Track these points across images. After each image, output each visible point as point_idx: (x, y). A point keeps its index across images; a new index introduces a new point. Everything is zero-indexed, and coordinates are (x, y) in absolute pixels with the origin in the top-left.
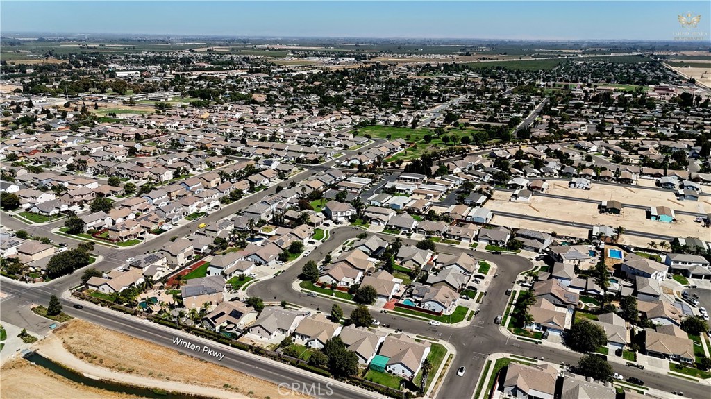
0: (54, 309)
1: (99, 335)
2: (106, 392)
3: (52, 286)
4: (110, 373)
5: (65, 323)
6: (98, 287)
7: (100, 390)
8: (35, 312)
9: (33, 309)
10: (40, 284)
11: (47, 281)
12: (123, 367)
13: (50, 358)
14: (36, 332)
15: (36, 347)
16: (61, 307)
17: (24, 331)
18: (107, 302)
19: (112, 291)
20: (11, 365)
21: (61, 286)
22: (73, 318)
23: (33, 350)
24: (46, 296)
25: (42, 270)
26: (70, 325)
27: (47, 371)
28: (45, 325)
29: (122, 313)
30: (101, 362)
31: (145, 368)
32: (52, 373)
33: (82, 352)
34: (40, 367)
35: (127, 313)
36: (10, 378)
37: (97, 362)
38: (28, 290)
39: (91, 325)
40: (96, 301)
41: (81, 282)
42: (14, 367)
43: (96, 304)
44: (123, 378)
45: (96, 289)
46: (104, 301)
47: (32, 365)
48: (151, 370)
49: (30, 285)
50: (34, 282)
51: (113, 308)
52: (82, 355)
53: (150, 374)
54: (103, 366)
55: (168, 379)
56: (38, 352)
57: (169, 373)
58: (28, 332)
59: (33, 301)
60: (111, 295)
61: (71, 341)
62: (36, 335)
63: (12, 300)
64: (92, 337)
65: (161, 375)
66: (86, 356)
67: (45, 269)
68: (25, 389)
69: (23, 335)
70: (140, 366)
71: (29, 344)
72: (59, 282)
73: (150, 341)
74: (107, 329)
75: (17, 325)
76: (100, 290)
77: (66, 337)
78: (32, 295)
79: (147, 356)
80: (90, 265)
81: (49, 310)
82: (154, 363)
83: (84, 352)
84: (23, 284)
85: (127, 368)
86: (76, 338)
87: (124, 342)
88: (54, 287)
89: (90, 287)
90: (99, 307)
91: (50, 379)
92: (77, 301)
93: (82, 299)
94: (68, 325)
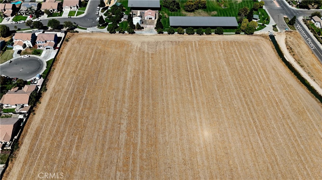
0: (292, 22)
1: (301, 43)
2: (287, 68)
3: (298, 11)
4: (294, 62)
5: (292, 30)
6: (315, 22)
7: (285, 66)
8: (284, 19)
9: (284, 18)
10: (294, 8)
11: (297, 8)
12: (301, 63)
13: (277, 41)
14: (279, 28)
15: (276, 34)
16: (295, 23)
17: (276, 25)
18: (314, 31)
19: (320, 27)
20: (264, 36)
21: (301, 13)
22: (296, 30)
23: (274, 35)
24: (292, 14)
25: (299, 2)
26: (293, 33)
27: (273, 45)
28: (284, 27)
29: (317, 40)
30: (294, 55)
31: (309, 69)
32: (274, 47)
33: (289, 46)
34: (272, 43)
35: (319, 41)
36: (260, 41)
37: (292, 54)
38: (288, 8)
39: (301, 37)
40: (310, 28)
41: (310, 16)
42: (264, 37)
43: (309, 29)
44: (297, 67)
45: (314, 22)
46: (313, 30)
47: (270, 40)
48: (310, 71)
49: (290, 6)
50: (292, 6)
51: (314, 35)
52: (289, 47)
53: (309, 73)
54: (293, 57)
55: (314, 80)
56: (275, 36)
57: (316, 78)
58: (277, 26)
59: (287, 14)
60: (318, 29)
61: (289, 39)
62: (278, 29)
63: (280, 10)
64: (298, 43)
65: (313, 77)
66: (290, 49)
67: (300, 2)
68: (262, 47)
69: (274, 26)
70: (307, 67)
71: (274, 31)
72: (301, 11)
73: (319, 59)
74: (306, 43)
75: (275, 21)
76: (315, 24)
77: (288, 36)
78: (287, 11)
79: (313, 65)
80: (319, 10)
81: (290, 22)
82: (314, 70)
83: (290, 47)
84: (288, 4)
85: (301, 64)
86: (291, 39)
87: (308, 53)
88: (298, 12)
89: (312, 20)
90: (309, 32)
91: (272, 49)
92: (303, 23)
93: (305, 24)
94: (292, 32)
